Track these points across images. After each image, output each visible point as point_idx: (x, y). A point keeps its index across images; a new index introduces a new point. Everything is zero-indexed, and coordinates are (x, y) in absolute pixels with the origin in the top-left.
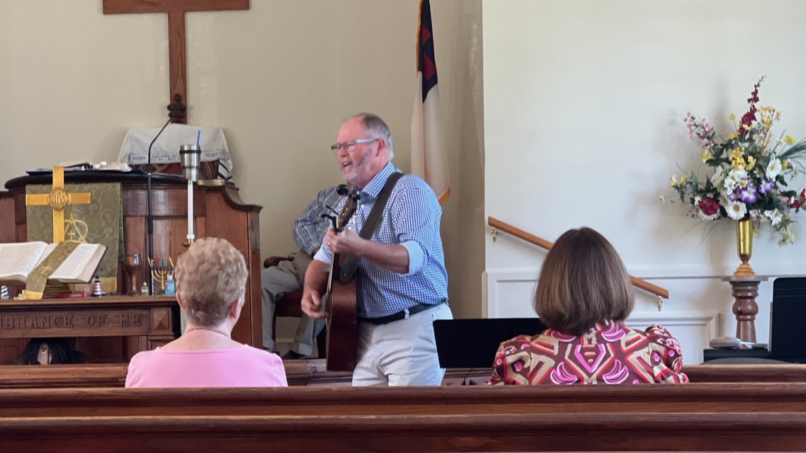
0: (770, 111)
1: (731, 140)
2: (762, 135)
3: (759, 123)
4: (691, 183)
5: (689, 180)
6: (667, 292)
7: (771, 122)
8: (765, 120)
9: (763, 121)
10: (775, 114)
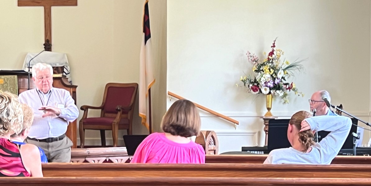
0: (280, 51)
1: (264, 63)
2: (276, 60)
3: (275, 56)
4: (248, 79)
5: (247, 78)
6: (238, 122)
7: (280, 55)
8: (278, 55)
9: (277, 55)
10: (282, 52)
